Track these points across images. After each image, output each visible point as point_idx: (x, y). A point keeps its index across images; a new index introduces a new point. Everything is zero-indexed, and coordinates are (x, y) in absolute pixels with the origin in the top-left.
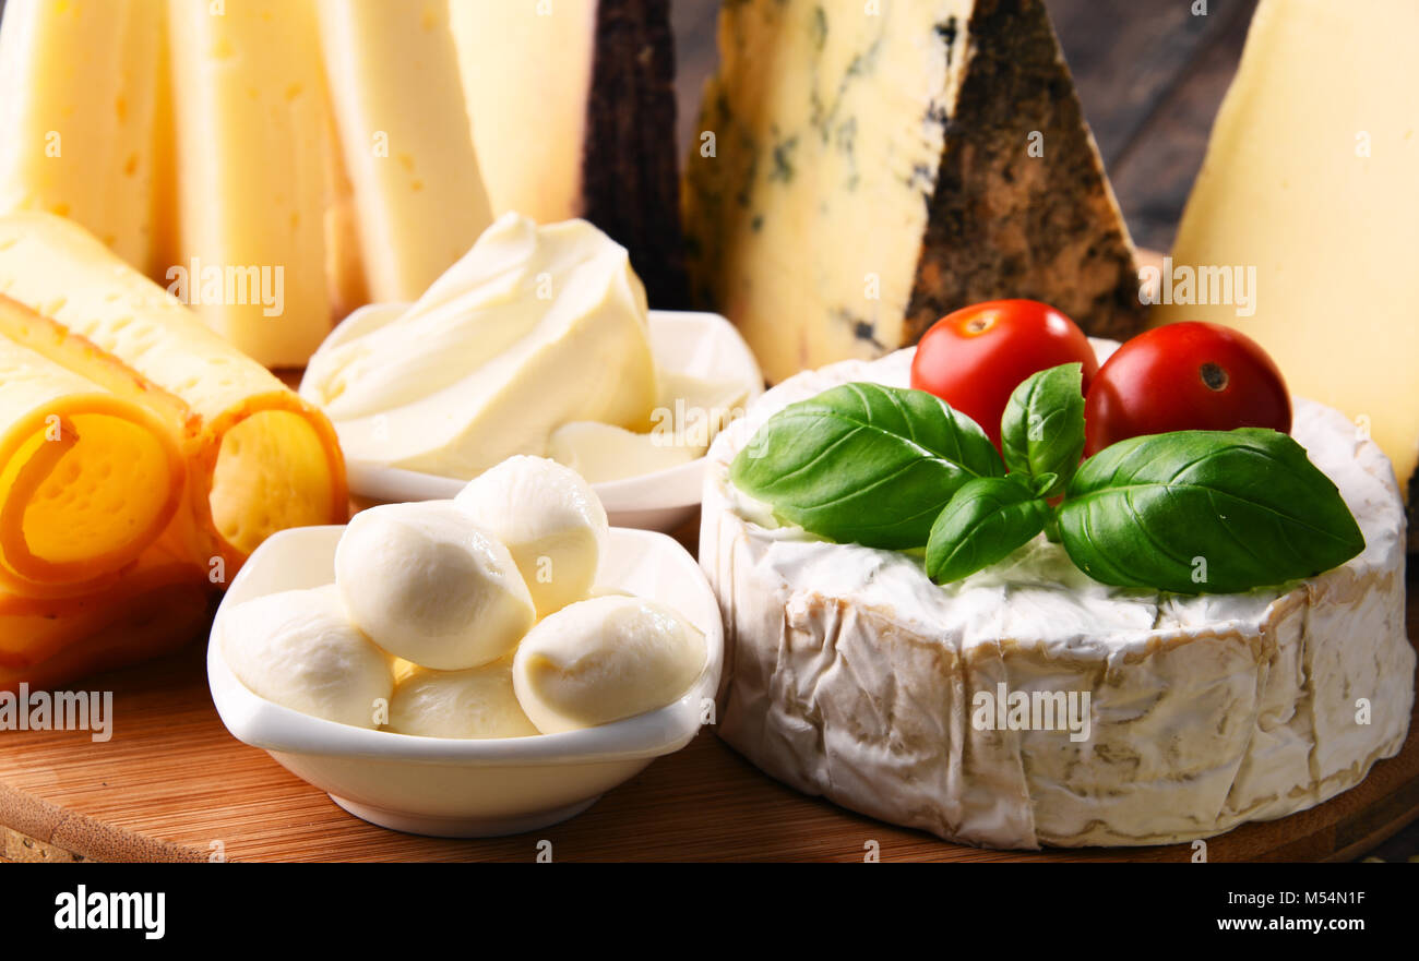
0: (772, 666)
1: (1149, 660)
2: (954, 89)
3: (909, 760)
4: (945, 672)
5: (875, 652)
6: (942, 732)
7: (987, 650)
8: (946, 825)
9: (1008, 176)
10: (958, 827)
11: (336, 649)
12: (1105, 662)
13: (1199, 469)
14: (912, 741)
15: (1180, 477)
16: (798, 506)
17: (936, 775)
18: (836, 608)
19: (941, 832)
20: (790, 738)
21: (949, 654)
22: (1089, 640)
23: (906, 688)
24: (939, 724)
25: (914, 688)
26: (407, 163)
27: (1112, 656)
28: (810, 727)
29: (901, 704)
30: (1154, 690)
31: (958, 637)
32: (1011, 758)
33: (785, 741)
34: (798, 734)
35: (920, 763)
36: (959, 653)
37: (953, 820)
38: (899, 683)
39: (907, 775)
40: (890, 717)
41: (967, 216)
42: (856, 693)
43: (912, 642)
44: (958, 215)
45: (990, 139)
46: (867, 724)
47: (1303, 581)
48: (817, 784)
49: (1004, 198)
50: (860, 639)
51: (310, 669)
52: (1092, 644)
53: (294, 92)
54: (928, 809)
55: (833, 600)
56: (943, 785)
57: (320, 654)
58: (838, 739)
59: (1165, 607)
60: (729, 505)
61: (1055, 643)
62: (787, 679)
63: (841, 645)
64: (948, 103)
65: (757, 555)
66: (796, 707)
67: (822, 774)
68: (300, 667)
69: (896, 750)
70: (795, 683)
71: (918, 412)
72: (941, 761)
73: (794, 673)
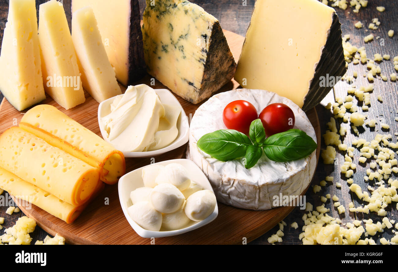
0: (219, 186)
1: (290, 180)
2: (208, 47)
3: (249, 201)
4: (256, 189)
5: (242, 187)
6: (255, 196)
7: (263, 185)
8: (255, 209)
9: (217, 57)
10: (257, 209)
11: (155, 216)
12: (283, 182)
13: (292, 143)
14: (249, 198)
15: (289, 145)
16: (217, 156)
17: (253, 202)
18: (233, 180)
19: (255, 210)
20: (224, 197)
21: (257, 187)
22: (280, 179)
23: (248, 191)
24: (254, 195)
25: (250, 191)
26: (99, 69)
27: (284, 181)
28: (228, 196)
29: (247, 193)
30: (291, 183)
31: (257, 183)
32: (267, 198)
33: (223, 198)
34: (225, 197)
35: (251, 201)
36: (258, 185)
37: (257, 208)
38: (247, 191)
39: (248, 203)
40: (245, 195)
41: (211, 65)
42: (238, 192)
43: (249, 185)
44: (209, 65)
45: (214, 52)
46: (240, 196)
47: (309, 155)
48: (230, 204)
49: (215, 60)
50: (239, 185)
51: (151, 221)
52: (281, 180)
53: (71, 57)
54: (252, 207)
55: (233, 179)
56: (255, 203)
57: (152, 218)
58: (234, 198)
59: (286, 164)
60: (203, 156)
61: (275, 182)
62: (222, 189)
63: (234, 185)
64: (207, 48)
65: (213, 167)
66: (225, 192)
67: (231, 202)
68: (149, 221)
69: (246, 199)
70: (224, 189)
71: (236, 136)
72: (255, 200)
73: (224, 187)
